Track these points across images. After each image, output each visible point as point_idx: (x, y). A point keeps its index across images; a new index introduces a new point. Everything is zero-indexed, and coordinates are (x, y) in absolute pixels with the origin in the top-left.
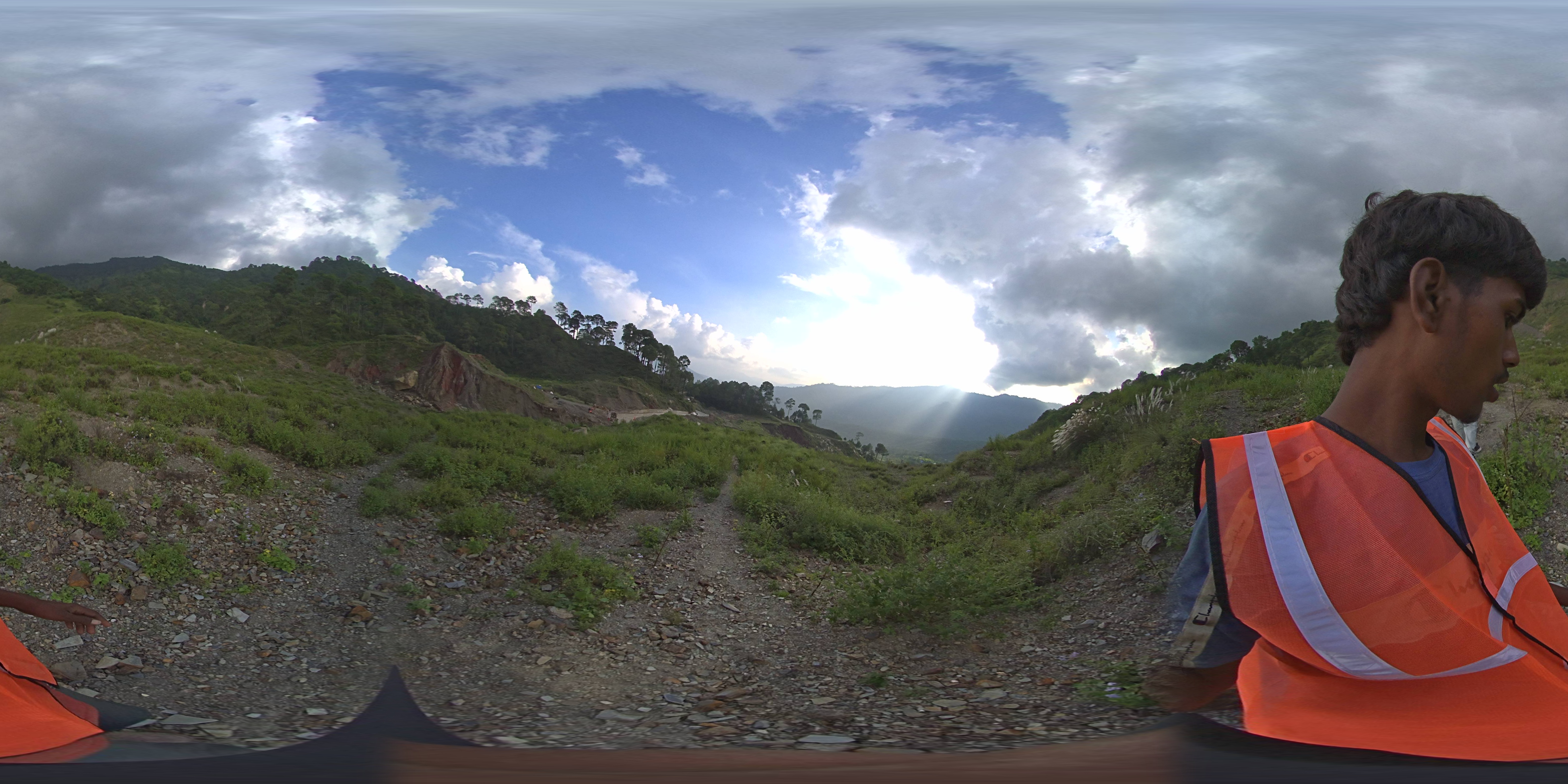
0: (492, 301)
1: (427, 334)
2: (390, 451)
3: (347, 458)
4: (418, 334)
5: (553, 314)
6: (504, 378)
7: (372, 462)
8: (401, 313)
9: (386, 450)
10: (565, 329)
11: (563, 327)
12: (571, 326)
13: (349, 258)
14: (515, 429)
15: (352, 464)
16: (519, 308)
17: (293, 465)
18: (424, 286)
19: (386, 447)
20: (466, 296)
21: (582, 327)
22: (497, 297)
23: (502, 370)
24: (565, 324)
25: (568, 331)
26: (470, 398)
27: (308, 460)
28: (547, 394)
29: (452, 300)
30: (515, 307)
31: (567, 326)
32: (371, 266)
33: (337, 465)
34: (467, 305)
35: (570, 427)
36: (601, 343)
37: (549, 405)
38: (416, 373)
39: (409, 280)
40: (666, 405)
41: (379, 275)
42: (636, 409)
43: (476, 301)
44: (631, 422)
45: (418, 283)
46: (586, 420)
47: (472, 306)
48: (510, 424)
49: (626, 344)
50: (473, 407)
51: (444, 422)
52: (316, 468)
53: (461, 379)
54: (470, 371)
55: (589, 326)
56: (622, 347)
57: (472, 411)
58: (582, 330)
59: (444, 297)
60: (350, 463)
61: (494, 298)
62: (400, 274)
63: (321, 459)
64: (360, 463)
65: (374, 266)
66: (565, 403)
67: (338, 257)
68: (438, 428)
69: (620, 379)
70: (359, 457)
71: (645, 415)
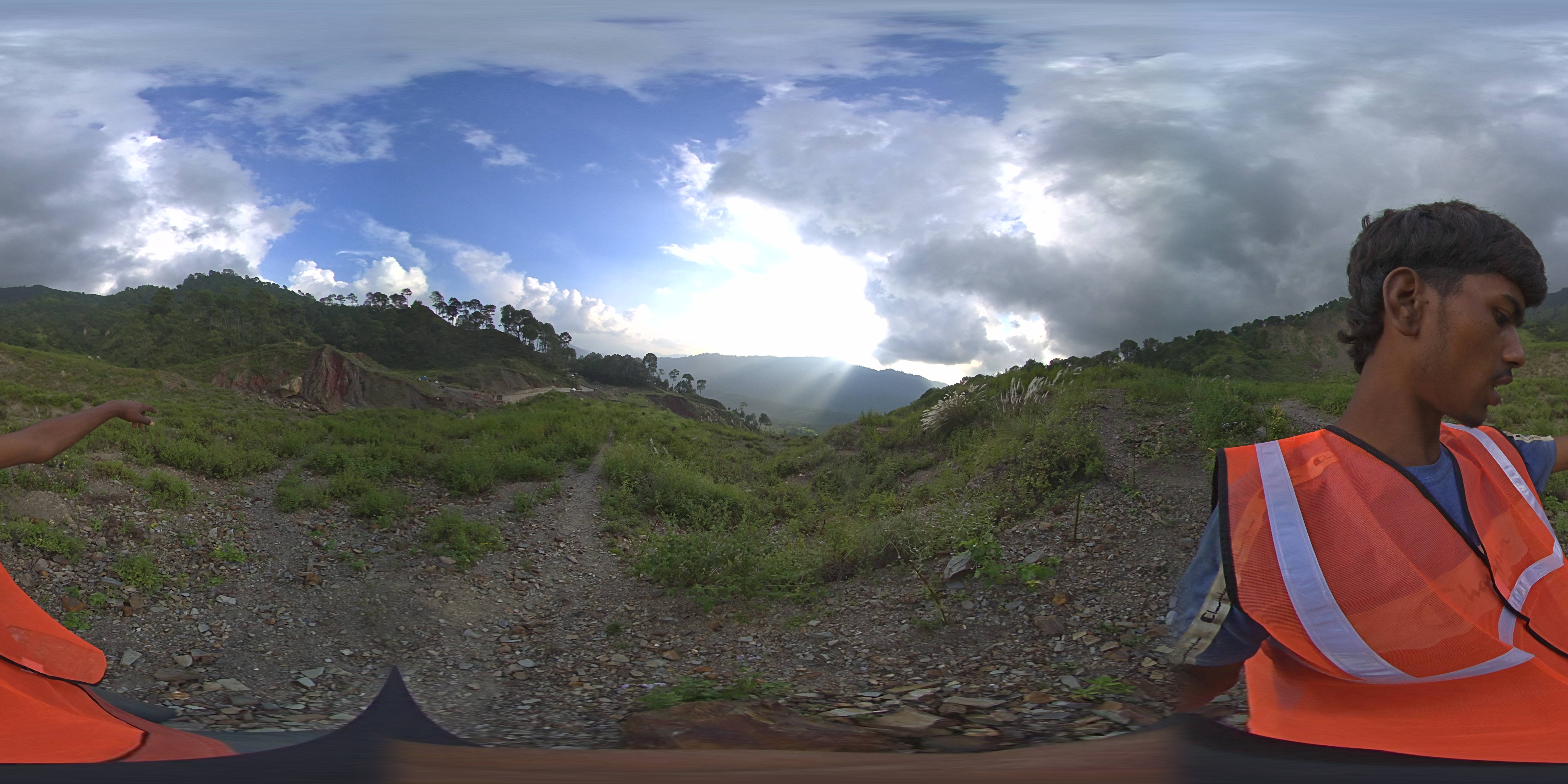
0: (366, 298)
1: (306, 338)
2: (290, 455)
3: (253, 467)
4: (297, 339)
5: (430, 304)
6: (387, 373)
7: (276, 467)
8: (279, 321)
9: (286, 455)
10: (444, 317)
11: (441, 316)
12: (449, 314)
13: (221, 272)
14: (404, 422)
15: (258, 471)
16: (394, 302)
17: (204, 479)
18: (296, 292)
19: (287, 452)
20: (340, 296)
21: (460, 314)
22: (371, 293)
23: (385, 365)
24: (443, 312)
25: (446, 319)
26: (356, 397)
27: (217, 472)
28: (432, 384)
29: (326, 302)
30: (391, 302)
31: (445, 314)
32: (244, 278)
33: (245, 474)
34: (342, 305)
35: (457, 414)
36: (482, 328)
37: (436, 394)
38: (300, 378)
39: (281, 287)
40: (549, 383)
41: (253, 283)
42: (522, 389)
43: (351, 300)
44: (517, 403)
45: (290, 289)
46: (473, 406)
47: (347, 305)
48: (399, 417)
49: (506, 326)
50: (361, 405)
51: (336, 423)
52: (226, 479)
53: (345, 379)
54: (353, 371)
55: (467, 311)
56: (502, 329)
57: (361, 410)
58: (460, 316)
59: (318, 300)
60: (256, 470)
61: (367, 295)
62: (272, 282)
63: (230, 470)
64: (265, 470)
65: (247, 277)
66: (451, 391)
67: (211, 271)
68: (330, 429)
69: (503, 361)
70: (264, 464)
71: (530, 395)
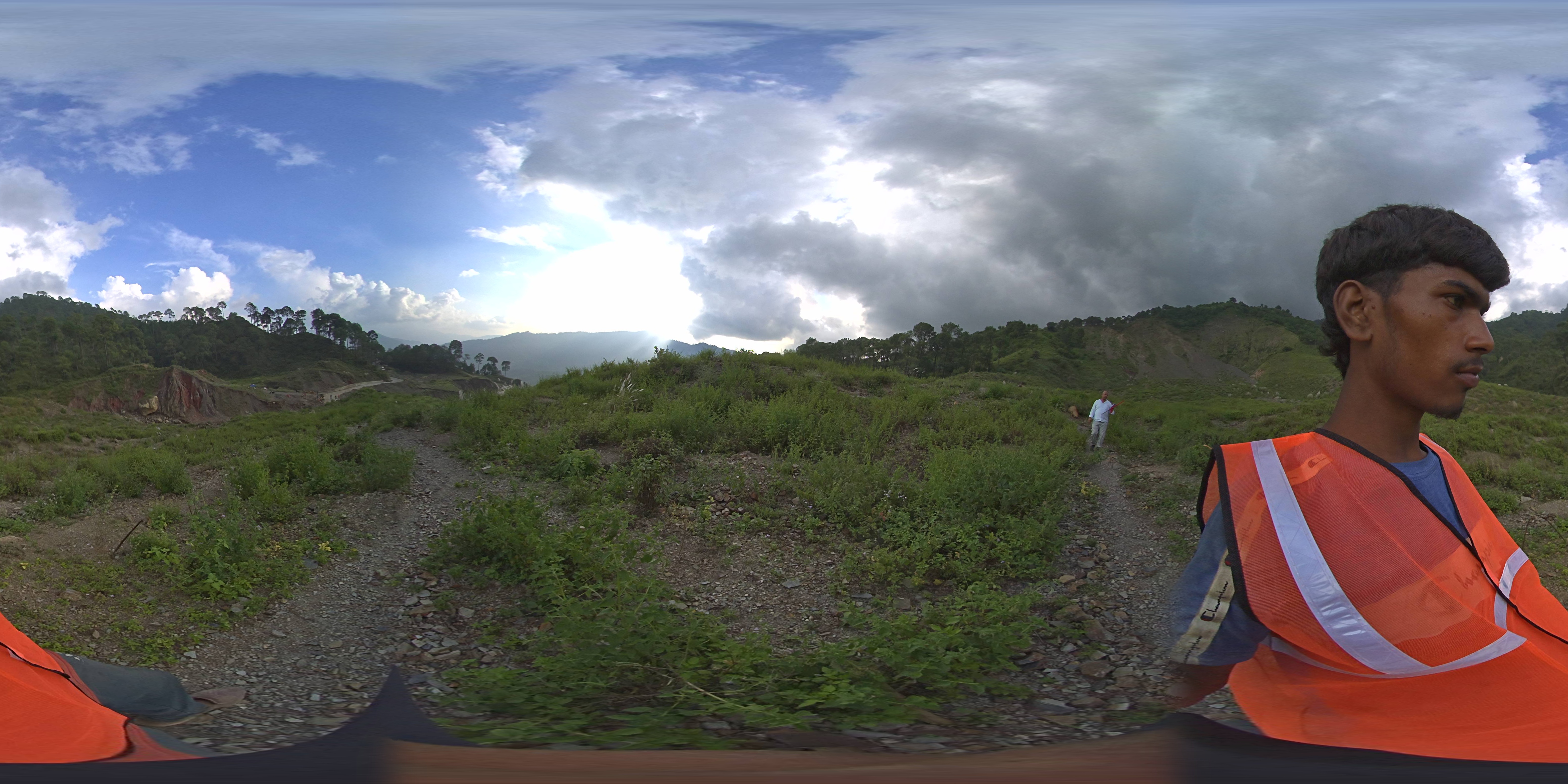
0: (184, 313)
5: (245, 315)
6: (228, 385)
10: (258, 325)
11: (256, 325)
12: (263, 322)
13: (34, 294)
16: (210, 314)
18: (109, 309)
20: (157, 312)
21: (273, 321)
22: (187, 308)
23: (224, 378)
24: (257, 321)
25: (261, 327)
28: (263, 390)
29: (144, 319)
30: (207, 315)
31: (260, 323)
32: (57, 299)
34: (161, 321)
36: (295, 333)
37: (269, 399)
38: (156, 397)
39: (94, 305)
41: (67, 306)
42: (338, 387)
43: (168, 315)
44: (338, 400)
45: (101, 307)
47: (165, 321)
49: (317, 329)
53: (196, 394)
54: (202, 387)
55: (280, 318)
56: (314, 332)
58: (274, 323)
59: (137, 318)
61: (184, 310)
62: (84, 301)
65: (59, 298)
66: (280, 395)
67: (25, 294)
69: (318, 363)
